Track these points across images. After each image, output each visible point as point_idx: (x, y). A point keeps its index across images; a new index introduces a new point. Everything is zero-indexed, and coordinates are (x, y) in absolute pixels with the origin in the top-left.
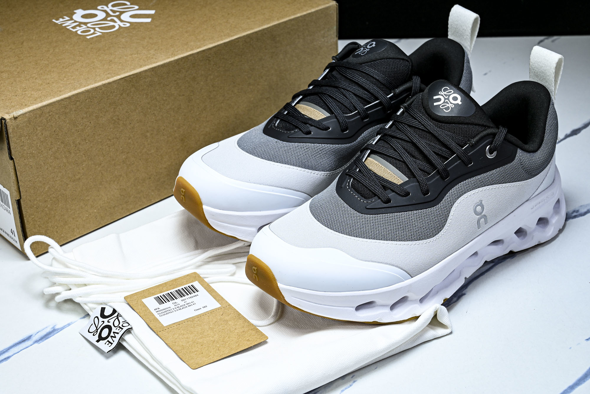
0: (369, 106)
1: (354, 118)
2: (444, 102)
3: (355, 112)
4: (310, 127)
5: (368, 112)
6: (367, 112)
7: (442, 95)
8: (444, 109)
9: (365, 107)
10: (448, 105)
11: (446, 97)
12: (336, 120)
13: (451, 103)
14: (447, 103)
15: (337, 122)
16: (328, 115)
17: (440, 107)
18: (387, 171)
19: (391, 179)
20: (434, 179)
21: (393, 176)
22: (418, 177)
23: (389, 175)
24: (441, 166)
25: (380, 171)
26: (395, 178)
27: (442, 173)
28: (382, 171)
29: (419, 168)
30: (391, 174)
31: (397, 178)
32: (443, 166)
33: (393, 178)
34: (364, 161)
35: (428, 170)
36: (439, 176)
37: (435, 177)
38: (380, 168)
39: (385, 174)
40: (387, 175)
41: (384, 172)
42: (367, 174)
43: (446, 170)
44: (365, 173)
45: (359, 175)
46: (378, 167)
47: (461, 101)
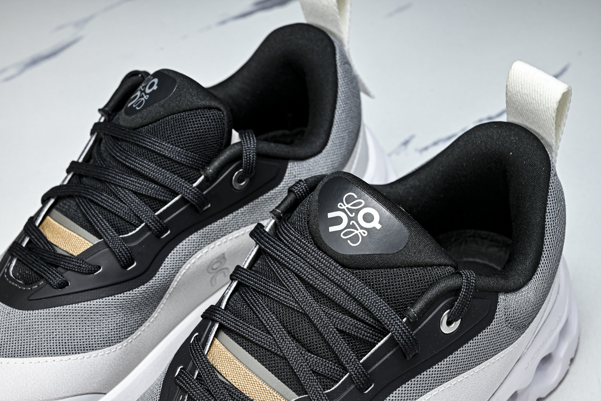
0: (164, 211)
1: (142, 236)
2: (348, 226)
3: (140, 227)
4: (64, 273)
5: (165, 221)
6: (163, 222)
7: (343, 211)
8: (349, 241)
9: (157, 214)
10: (356, 232)
11: (352, 214)
12: (107, 249)
13: (362, 228)
14: (353, 227)
15: (110, 254)
16: (96, 240)
17: (342, 235)
18: (251, 377)
19: (260, 395)
20: (345, 394)
21: (262, 388)
22: (311, 394)
23: (254, 387)
24: (354, 367)
25: (237, 377)
26: (267, 394)
27: (356, 380)
28: (242, 378)
29: (314, 372)
30: (259, 385)
31: (271, 392)
32: (358, 367)
33: (264, 393)
34: (206, 353)
35: (332, 373)
36: (353, 387)
37: (345, 390)
38: (237, 371)
39: (247, 385)
40: (252, 387)
41: (245, 381)
42: (213, 387)
43: (364, 374)
44: (209, 385)
45: (199, 390)
46: (234, 368)
47: (380, 223)
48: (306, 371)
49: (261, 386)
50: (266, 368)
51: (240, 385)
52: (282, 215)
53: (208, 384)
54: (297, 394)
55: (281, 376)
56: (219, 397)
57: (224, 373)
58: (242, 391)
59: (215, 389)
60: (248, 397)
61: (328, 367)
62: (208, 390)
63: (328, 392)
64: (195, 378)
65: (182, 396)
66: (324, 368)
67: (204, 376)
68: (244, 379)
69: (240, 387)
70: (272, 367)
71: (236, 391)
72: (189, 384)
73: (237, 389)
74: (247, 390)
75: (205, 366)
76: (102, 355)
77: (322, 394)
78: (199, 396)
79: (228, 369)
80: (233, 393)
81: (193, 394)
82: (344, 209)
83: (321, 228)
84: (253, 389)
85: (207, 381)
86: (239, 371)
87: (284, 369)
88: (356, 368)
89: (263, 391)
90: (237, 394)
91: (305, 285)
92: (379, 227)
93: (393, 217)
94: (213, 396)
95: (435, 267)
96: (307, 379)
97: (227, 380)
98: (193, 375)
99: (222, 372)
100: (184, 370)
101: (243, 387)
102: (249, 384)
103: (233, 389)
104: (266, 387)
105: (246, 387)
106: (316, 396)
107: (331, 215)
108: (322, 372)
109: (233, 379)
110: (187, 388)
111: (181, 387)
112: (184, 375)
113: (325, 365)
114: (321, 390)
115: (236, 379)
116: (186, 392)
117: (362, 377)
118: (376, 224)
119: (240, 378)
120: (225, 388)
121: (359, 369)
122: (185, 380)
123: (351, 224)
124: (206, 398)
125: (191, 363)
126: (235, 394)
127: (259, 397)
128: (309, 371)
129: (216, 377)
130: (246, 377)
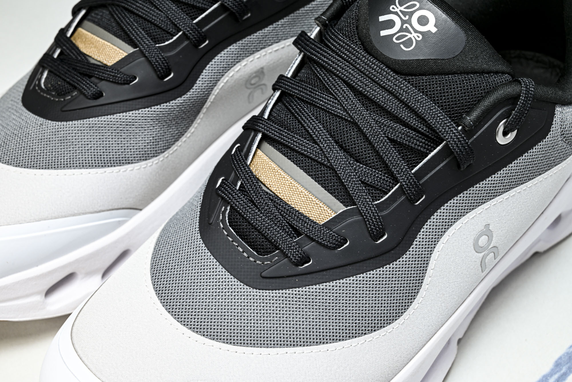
0: (203, 18)
1: (179, 45)
2: (401, 30)
3: (177, 36)
4: (99, 83)
5: (204, 30)
6: (201, 30)
7: (396, 13)
8: (402, 46)
9: (195, 22)
10: (409, 36)
11: (405, 17)
12: (143, 59)
13: (416, 31)
14: (407, 30)
15: (146, 64)
16: (131, 50)
17: (394, 39)
18: (296, 188)
19: (306, 206)
20: (395, 205)
21: (308, 199)
22: (360, 205)
23: (300, 198)
24: (406, 177)
25: (282, 187)
26: (313, 205)
27: (407, 191)
28: (287, 189)
29: (362, 182)
30: (305, 196)
31: (318, 203)
32: (410, 177)
33: (310, 204)
34: (248, 163)
35: (381, 183)
36: (403, 198)
37: (395, 201)
38: (282, 181)
39: (292, 196)
40: (298, 197)
41: (290, 191)
42: (257, 198)
43: (416, 185)
44: (253, 196)
45: (242, 200)
46: (279, 178)
47: (435, 26)
48: (354, 181)
49: (307, 197)
50: (312, 178)
51: (285, 195)
52: (327, 22)
53: (251, 194)
54: (344, 205)
55: (328, 187)
56: (263, 208)
57: (268, 183)
58: (287, 202)
59: (259, 200)
60: (293, 208)
61: (378, 177)
62: (252, 201)
63: (378, 203)
64: (238, 188)
65: (224, 207)
66: (374, 179)
67: (247, 186)
68: (289, 189)
69: (285, 197)
70: (318, 178)
71: (280, 202)
72: (231, 194)
73: (282, 199)
74: (292, 200)
75: (249, 177)
76: (139, 169)
77: (372, 204)
78: (242, 207)
79: (272, 179)
80: (277, 204)
81: (236, 205)
82: (397, 12)
83: (372, 32)
84: (299, 200)
85: (250, 191)
86: (284, 182)
87: (330, 179)
88: (408, 178)
89: (309, 202)
90: (282, 205)
91: (354, 93)
92: (434, 30)
93: (449, 20)
94: (257, 207)
95: (492, 74)
96: (356, 190)
97: (271, 191)
98: (236, 185)
99: (266, 183)
100: (226, 181)
101: (288, 198)
102: (294, 194)
103: (278, 200)
104: (313, 198)
105: (291, 198)
106: (365, 207)
107: (382, 18)
108: (371, 182)
109: (277, 189)
110: (230, 199)
111: (223, 198)
112: (226, 186)
113: (375, 175)
114: (370, 201)
115: (280, 189)
116: (229, 203)
117: (413, 188)
118: (431, 27)
119: (284, 188)
120: (270, 198)
121: (411, 179)
122: (227, 191)
123: (404, 27)
124: (250, 209)
125: (233, 174)
126: (280, 205)
127: (304, 208)
128: (357, 181)
129: (260, 188)
130: (291, 187)
